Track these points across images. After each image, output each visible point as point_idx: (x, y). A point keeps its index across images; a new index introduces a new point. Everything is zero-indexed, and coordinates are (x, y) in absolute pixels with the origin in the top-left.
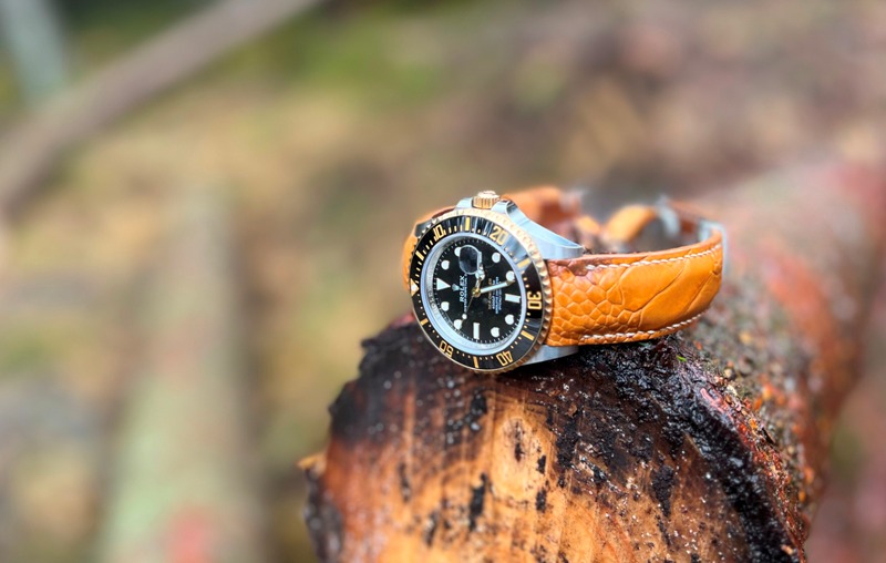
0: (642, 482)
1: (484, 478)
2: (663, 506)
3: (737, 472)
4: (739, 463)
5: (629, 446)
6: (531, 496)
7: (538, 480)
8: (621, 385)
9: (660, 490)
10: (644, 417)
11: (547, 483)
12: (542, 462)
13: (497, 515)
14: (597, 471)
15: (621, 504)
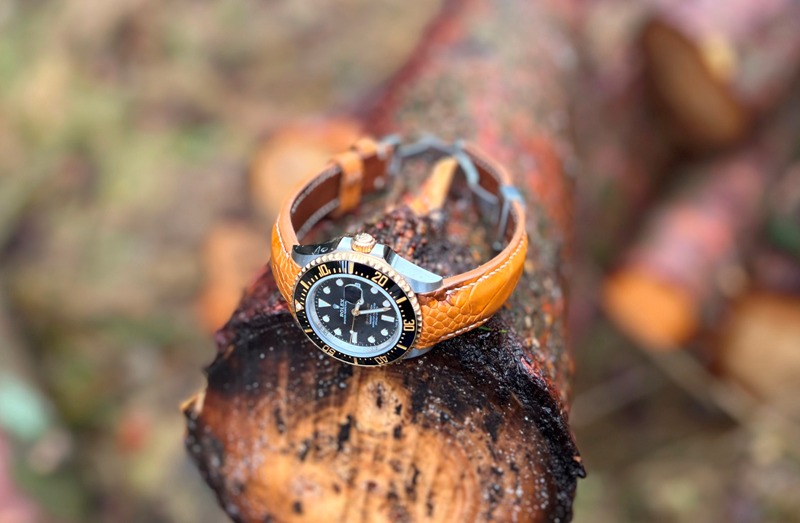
0: (477, 422)
1: (350, 418)
2: (492, 435)
3: (546, 416)
4: (549, 411)
5: (467, 399)
6: (390, 429)
7: (395, 420)
8: (465, 362)
9: (490, 426)
10: (480, 382)
11: (403, 421)
12: (399, 408)
13: (361, 441)
14: (442, 414)
15: (460, 434)
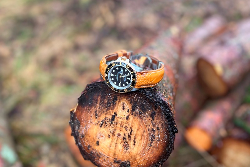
0: (149, 114)
1: (115, 113)
2: (153, 118)
3: (167, 112)
4: (168, 110)
5: (147, 107)
6: (126, 117)
7: (127, 114)
8: (147, 96)
9: (152, 116)
10: (150, 102)
11: (129, 114)
12: (128, 110)
13: (117, 120)
14: (140, 112)
15: (144, 118)
